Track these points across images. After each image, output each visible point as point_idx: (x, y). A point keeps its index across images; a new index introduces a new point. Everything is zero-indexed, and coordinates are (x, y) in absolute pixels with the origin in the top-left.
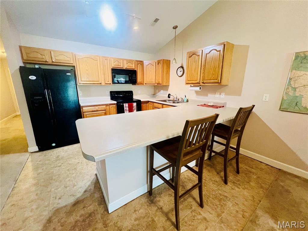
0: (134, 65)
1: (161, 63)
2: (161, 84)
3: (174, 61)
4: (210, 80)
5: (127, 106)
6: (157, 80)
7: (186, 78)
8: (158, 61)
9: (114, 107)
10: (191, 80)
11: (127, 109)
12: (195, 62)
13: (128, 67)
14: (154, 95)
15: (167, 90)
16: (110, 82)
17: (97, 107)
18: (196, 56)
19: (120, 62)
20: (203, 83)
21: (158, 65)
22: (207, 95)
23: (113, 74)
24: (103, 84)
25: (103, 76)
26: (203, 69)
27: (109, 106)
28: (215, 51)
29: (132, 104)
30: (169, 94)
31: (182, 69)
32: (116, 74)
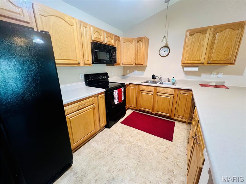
0: (113, 41)
1: (143, 41)
2: (142, 64)
3: (164, 39)
4: (220, 60)
5: (117, 92)
6: (135, 60)
7: (183, 58)
8: (137, 38)
9: (102, 97)
10: (191, 60)
11: (117, 96)
12: (198, 41)
13: (108, 43)
14: (123, 76)
15: (144, 70)
16: (91, 61)
17: (83, 102)
18: (201, 35)
19: (100, 34)
20: (210, 63)
21: (138, 43)
22: (200, 75)
23: (95, 50)
24: (82, 64)
25: (81, 52)
26: (211, 49)
27: (97, 97)
28: (231, 30)
29: (121, 89)
30: (153, 75)
31: (167, 49)
32: (98, 51)
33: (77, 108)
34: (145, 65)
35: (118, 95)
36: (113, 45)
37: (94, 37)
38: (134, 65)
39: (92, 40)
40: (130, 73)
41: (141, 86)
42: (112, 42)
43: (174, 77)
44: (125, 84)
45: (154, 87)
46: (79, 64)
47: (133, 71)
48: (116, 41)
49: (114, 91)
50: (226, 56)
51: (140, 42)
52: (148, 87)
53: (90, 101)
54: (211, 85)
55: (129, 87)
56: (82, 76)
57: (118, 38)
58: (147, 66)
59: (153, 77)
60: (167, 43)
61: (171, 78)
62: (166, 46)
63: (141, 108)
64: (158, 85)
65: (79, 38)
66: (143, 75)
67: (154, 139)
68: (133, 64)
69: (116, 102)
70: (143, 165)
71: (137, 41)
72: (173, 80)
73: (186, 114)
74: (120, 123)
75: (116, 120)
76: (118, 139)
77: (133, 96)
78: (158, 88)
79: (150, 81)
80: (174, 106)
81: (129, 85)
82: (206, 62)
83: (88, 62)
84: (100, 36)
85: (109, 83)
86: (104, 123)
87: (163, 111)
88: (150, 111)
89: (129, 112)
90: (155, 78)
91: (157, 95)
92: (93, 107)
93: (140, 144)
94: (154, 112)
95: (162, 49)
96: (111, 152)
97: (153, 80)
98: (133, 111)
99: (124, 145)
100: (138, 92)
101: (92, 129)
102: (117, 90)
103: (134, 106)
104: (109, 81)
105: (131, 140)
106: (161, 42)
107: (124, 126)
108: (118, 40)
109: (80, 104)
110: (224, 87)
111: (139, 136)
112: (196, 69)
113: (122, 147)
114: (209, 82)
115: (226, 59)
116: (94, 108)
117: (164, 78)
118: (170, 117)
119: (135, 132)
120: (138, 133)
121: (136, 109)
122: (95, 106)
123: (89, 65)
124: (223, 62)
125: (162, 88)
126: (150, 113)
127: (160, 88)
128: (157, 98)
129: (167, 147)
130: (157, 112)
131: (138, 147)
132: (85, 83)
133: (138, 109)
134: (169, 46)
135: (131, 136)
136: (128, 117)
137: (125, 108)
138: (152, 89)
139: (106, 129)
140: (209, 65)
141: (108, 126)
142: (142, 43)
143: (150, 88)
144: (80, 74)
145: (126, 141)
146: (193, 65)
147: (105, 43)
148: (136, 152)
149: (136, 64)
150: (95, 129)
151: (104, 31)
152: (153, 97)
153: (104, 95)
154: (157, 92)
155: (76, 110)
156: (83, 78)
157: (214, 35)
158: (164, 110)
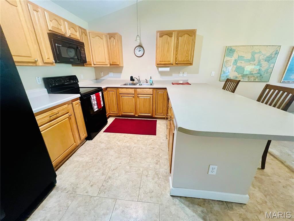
0: (78, 34)
1: (116, 38)
2: (118, 65)
3: (138, 38)
4: (183, 61)
5: (95, 97)
6: (109, 60)
7: (156, 59)
8: (109, 34)
9: (78, 104)
10: (164, 61)
11: (96, 102)
12: (167, 43)
13: (72, 36)
14: (96, 79)
15: (121, 72)
16: (52, 59)
17: (55, 111)
18: (169, 37)
19: (59, 22)
20: (177, 64)
21: (110, 39)
22: (171, 75)
23: (56, 44)
24: (40, 63)
25: (36, 46)
26: (177, 51)
27: (71, 104)
28: (188, 35)
29: (99, 94)
30: (131, 77)
31: (142, 49)
32: (61, 46)
33: (48, 119)
34: (121, 66)
35: (96, 100)
36: (79, 39)
37: (52, 26)
38: (109, 66)
39: (50, 30)
40: (104, 76)
41: (120, 89)
42: (77, 36)
43: (151, 78)
44: (101, 88)
45: (134, 89)
46: (35, 62)
47: (108, 74)
48: (82, 34)
49: (91, 96)
50: (187, 58)
51: (112, 39)
52: (128, 89)
53: (63, 109)
54: (180, 83)
55: (106, 91)
56: (40, 80)
57: (84, 31)
58: (123, 67)
59: (132, 79)
60: (140, 42)
61: (148, 79)
62: (140, 46)
63: (123, 114)
64: (137, 86)
65: (29, 26)
66: (120, 77)
67: (141, 138)
68: (107, 65)
69: (96, 108)
70: (134, 159)
71: (108, 37)
72: (150, 81)
73: (164, 111)
74: (104, 132)
75: (98, 131)
76: (106, 147)
77: (113, 101)
78: (138, 90)
79: (128, 84)
80: (154, 106)
81: (107, 89)
82: (174, 63)
83: (48, 60)
84: (59, 25)
85: (80, 89)
86: (85, 135)
87: (145, 112)
88: (133, 114)
89: (110, 121)
90: (134, 80)
91: (138, 97)
92: (68, 116)
93: (129, 145)
94: (137, 114)
95: (136, 48)
96: (101, 159)
97: (131, 82)
98: (116, 118)
99: (113, 150)
100: (119, 96)
101: (71, 143)
102: (94, 95)
103: (116, 113)
104: (80, 86)
105: (119, 143)
106: (135, 41)
107: (109, 134)
108: (84, 34)
109: (51, 114)
110: (188, 84)
111: (126, 138)
112: (168, 69)
113: (111, 152)
114: (179, 81)
115: (187, 60)
116: (69, 118)
117: (142, 79)
118: (152, 116)
119: (121, 136)
120: (125, 137)
121: (118, 115)
122: (71, 115)
123: (50, 65)
124: (185, 62)
125: (142, 89)
126: (134, 117)
127: (140, 89)
128: (138, 99)
129: (153, 140)
130: (140, 114)
131: (128, 147)
132: (46, 89)
133: (121, 115)
134: (143, 46)
135: (118, 140)
136: (110, 125)
137: (106, 116)
138: (132, 91)
139: (88, 141)
140: (176, 65)
141: (90, 137)
142: (114, 40)
143: (130, 90)
144: (37, 78)
145: (114, 146)
146: (165, 65)
147: (68, 35)
148: (127, 151)
149: (111, 65)
150: (75, 142)
151: (65, 20)
152: (134, 99)
153: (79, 101)
154: (138, 93)
155: (47, 121)
156: (41, 83)
157: (178, 39)
158: (146, 110)
